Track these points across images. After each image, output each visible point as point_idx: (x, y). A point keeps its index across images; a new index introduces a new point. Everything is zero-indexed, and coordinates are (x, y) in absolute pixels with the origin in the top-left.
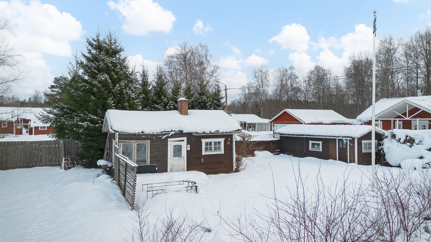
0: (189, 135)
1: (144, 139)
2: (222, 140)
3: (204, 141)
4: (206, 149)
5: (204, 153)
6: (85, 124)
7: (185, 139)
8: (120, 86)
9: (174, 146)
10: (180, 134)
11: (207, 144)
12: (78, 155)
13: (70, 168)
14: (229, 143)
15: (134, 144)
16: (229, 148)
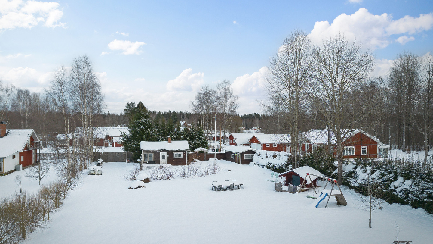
0: (168, 151)
1: (151, 152)
2: (182, 153)
3: (174, 153)
4: (175, 156)
5: (174, 158)
6: (134, 146)
7: (167, 152)
8: (148, 130)
9: (163, 155)
10: (164, 151)
11: (175, 154)
12: (132, 157)
13: (129, 163)
14: (185, 154)
15: (148, 154)
16: (184, 156)
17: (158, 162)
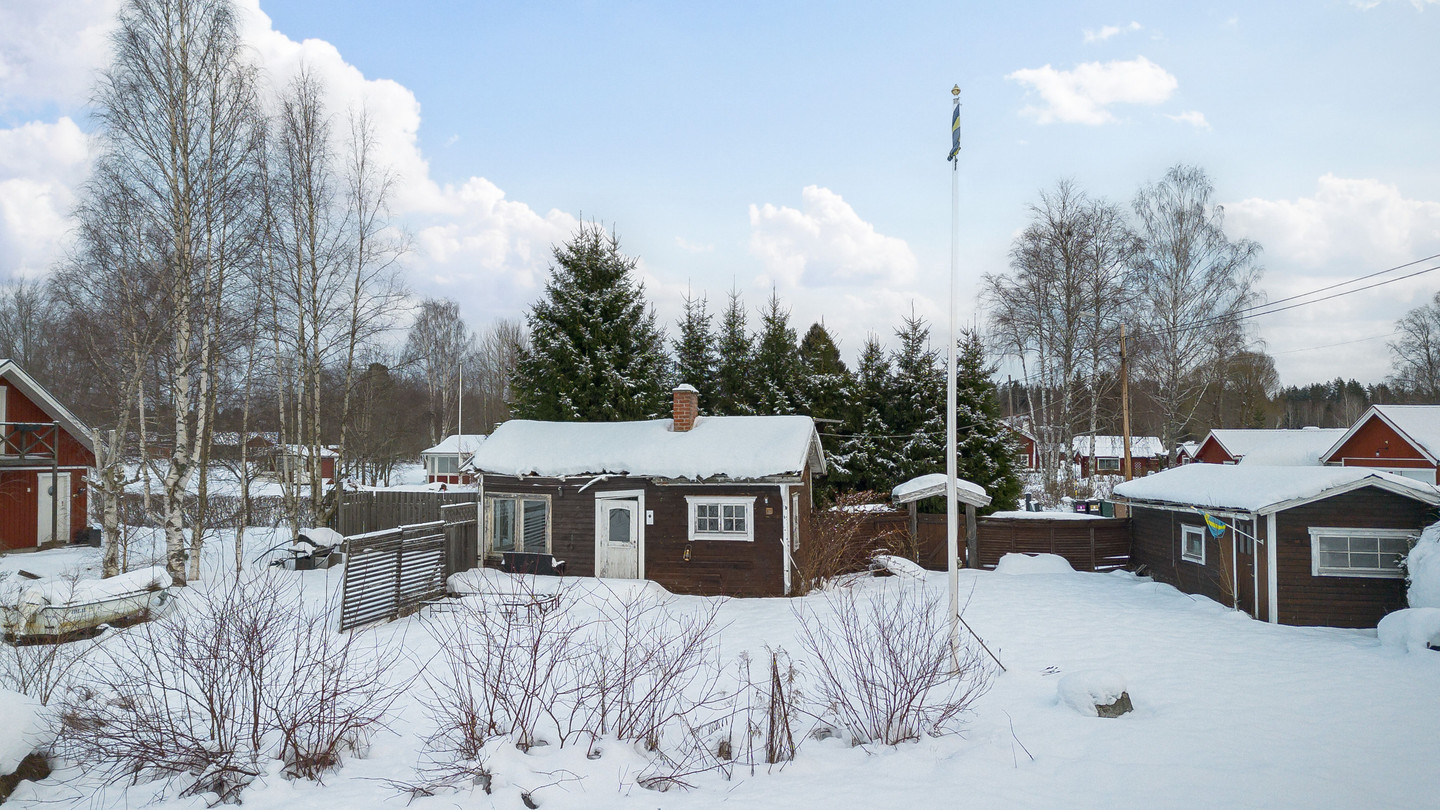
0: (644, 482)
1: (537, 490)
2: (748, 503)
4: (701, 526)
5: (692, 536)
7: (640, 494)
9: (612, 511)
11: (702, 510)
14: (769, 511)
15: (520, 503)
16: (768, 525)
17: (579, 562)
